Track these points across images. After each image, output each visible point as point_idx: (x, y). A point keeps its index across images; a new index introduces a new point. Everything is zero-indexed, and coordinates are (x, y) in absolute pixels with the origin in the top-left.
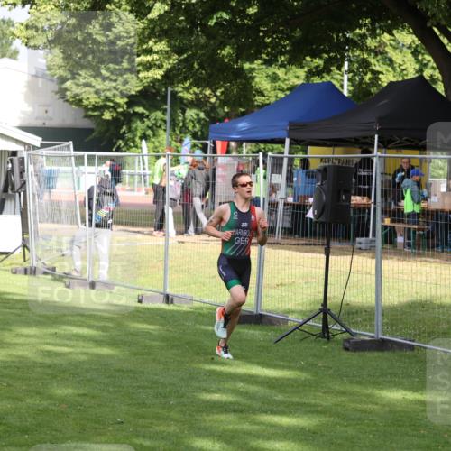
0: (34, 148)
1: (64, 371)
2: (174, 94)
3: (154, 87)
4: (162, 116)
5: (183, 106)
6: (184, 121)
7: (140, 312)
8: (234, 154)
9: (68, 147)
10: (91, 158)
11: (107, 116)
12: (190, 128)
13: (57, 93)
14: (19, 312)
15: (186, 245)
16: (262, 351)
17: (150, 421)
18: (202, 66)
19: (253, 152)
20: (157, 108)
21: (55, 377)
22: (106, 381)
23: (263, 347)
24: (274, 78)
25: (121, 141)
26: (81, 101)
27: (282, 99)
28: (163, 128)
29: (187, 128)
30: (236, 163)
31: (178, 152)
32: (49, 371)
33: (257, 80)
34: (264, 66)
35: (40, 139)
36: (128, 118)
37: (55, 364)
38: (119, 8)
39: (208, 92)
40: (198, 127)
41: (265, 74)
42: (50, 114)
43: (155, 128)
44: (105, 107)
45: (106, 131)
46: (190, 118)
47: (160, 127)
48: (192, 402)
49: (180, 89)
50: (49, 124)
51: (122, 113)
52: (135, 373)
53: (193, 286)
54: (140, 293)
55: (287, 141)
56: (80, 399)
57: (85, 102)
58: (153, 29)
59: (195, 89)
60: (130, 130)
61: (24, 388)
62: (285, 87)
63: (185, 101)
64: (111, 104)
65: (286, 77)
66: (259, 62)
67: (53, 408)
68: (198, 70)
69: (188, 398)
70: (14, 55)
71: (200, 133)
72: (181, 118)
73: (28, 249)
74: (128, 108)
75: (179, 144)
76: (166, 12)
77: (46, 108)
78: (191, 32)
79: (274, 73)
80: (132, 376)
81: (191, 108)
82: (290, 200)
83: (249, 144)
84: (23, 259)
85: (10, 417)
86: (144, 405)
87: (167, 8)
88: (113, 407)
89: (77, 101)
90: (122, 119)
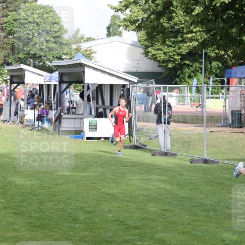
0: (135, 83)
1: (154, 198)
2: (206, 53)
3: (195, 50)
4: (199, 65)
5: (210, 60)
6: (211, 67)
7: (192, 168)
9: (152, 82)
10: (165, 88)
11: (170, 66)
12: (214, 71)
13: (143, 54)
14: (129, 168)
15: (214, 133)
17: (200, 223)
18: (221, 39)
20: (197, 61)
21: (150, 201)
22: (176, 203)
25: (177, 79)
26: (156, 58)
28: (200, 71)
29: (212, 72)
30: (240, 90)
31: (208, 84)
32: (147, 198)
35: (137, 78)
36: (181, 66)
37: (149, 195)
38: (176, 9)
39: (223, 53)
40: (218, 71)
42: (140, 65)
43: (195, 71)
44: (169, 61)
45: (169, 74)
46: (214, 66)
47: (198, 71)
48: (222, 214)
49: (209, 51)
50: (140, 70)
51: (178, 64)
52: (191, 199)
53: (218, 154)
54: (191, 158)
56: (164, 212)
57: (159, 59)
58: (193, 21)
60: (182, 73)
61: (135, 206)
63: (211, 57)
64: (172, 59)
67: (150, 217)
68: (219, 40)
69: (219, 212)
70: (120, 34)
71: (219, 74)
72: (209, 66)
73: (132, 136)
74: (181, 61)
75: (208, 80)
76: (202, 11)
77: (138, 62)
78: (215, 20)
81: (214, 61)
84: (129, 141)
85: (128, 221)
86: (197, 215)
87: (202, 9)
88: (181, 216)
89: (154, 58)
90: (178, 67)
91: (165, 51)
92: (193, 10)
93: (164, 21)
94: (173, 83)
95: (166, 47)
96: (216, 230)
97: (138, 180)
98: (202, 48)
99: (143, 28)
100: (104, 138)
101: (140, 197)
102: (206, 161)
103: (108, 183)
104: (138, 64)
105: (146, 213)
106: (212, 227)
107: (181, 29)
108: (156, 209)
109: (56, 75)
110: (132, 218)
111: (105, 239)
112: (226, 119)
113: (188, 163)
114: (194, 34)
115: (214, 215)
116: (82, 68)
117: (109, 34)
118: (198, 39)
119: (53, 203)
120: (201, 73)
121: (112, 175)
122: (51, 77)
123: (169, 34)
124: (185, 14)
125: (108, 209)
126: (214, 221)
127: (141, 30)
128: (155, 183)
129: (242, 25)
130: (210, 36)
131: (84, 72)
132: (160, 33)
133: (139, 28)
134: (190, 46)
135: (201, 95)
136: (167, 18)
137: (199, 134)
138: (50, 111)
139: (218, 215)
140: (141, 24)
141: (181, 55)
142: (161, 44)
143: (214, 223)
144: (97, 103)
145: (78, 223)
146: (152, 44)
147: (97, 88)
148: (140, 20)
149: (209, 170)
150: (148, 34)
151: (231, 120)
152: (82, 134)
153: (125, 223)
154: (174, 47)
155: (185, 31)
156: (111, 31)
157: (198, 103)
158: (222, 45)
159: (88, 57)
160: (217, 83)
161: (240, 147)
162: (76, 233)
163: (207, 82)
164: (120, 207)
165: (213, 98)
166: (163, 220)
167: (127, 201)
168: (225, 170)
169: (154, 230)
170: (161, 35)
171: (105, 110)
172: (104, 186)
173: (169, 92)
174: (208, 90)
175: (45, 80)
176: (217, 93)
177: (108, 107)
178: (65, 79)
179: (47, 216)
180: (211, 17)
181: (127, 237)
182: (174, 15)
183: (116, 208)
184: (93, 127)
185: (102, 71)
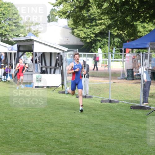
0: (66, 52)
1: (78, 125)
2: (111, 33)
3: (104, 31)
4: (107, 40)
5: (113, 37)
6: (114, 42)
7: (102, 105)
8: (131, 53)
9: (77, 51)
10: (85, 55)
11: (88, 41)
13: (71, 33)
15: (116, 83)
16: (143, 118)
18: (120, 23)
19: (137, 52)
20: (105, 38)
21: (75, 127)
22: (92, 128)
23: (143, 117)
24: (144, 27)
25: (92, 49)
26: (79, 36)
27: (147, 34)
28: (107, 44)
29: (115, 44)
30: (132, 56)
31: (112, 52)
32: (73, 125)
33: (138, 28)
34: (140, 23)
35: (67, 49)
36: (95, 41)
37: (75, 123)
38: (92, 4)
39: (121, 32)
40: (118, 44)
41: (141, 26)
42: (69, 40)
43: (104, 44)
44: (87, 38)
45: (88, 46)
46: (116, 41)
47: (106, 44)
48: (121, 135)
49: (112, 31)
50: (69, 44)
51: (93, 40)
53: (119, 97)
54: (101, 99)
55: (149, 48)
56: (84, 134)
57: (81, 36)
58: (103, 12)
59: (118, 31)
60: (96, 45)
61: (65, 130)
62: (148, 30)
63: (114, 35)
64: (89, 37)
65: (148, 27)
66: (139, 22)
67: (76, 137)
68: (119, 24)
69: (119, 133)
70: (56, 21)
71: (119, 46)
72: (113, 41)
73: (64, 85)
74: (95, 38)
75: (112, 50)
76: (108, 6)
78: (117, 12)
79: (144, 26)
80: (100, 126)
81: (116, 38)
82: (151, 68)
83: (136, 49)
84: (62, 88)
85: (62, 140)
86: (105, 135)
87: (108, 5)
88: (95, 136)
89: (78, 36)
90: (93, 41)
91: (85, 31)
92: (103, 6)
93: (84, 12)
94: (90, 51)
95: (85, 29)
96: (117, 145)
97: (68, 113)
98: (108, 29)
99: (71, 17)
100: (46, 87)
101: (69, 124)
102: (111, 101)
103: (49, 115)
104: (68, 39)
105: (73, 134)
106: (115, 143)
107: (95, 18)
108: (79, 132)
109: (15, 46)
110: (64, 138)
111: (47, 151)
112: (123, 74)
113: (100, 103)
114: (103, 21)
115: (116, 135)
116: (32, 42)
117: (49, 21)
118: (106, 24)
119: (14, 128)
120: (108, 45)
121: (51, 110)
122: (12, 48)
123: (87, 21)
124: (98, 8)
125: (48, 132)
126: (116, 139)
127: (70, 18)
128: (79, 115)
129: (134, 15)
130: (113, 21)
131: (33, 45)
132: (82, 20)
133: (68, 17)
134: (100, 28)
135: (108, 59)
136: (86, 10)
137: (107, 84)
138: (12, 70)
139: (118, 136)
140: (70, 14)
141: (95, 34)
142: (83, 27)
143: (116, 140)
144: (42, 64)
145: (29, 141)
146: (77, 27)
147: (42, 55)
148: (69, 12)
149: (112, 107)
150: (74, 20)
151: (126, 75)
152: (32, 84)
153: (60, 141)
154: (91, 29)
155: (97, 18)
156: (50, 19)
157: (106, 64)
158: (120, 27)
159: (36, 35)
160: (118, 51)
161: (132, 92)
162: (28, 147)
163: (111, 51)
164: (56, 131)
165: (115, 61)
166: (83, 139)
167: (61, 127)
168: (123, 107)
169: (77, 145)
170: (82, 21)
171: (47, 69)
172: (46, 117)
173: (87, 57)
174: (112, 56)
175: (9, 50)
176: (118, 58)
177: (48, 67)
178: (21, 49)
179: (10, 136)
180: (114, 9)
181: (61, 150)
182: (90, 8)
183: (54, 131)
184: (39, 80)
185: (45, 44)
